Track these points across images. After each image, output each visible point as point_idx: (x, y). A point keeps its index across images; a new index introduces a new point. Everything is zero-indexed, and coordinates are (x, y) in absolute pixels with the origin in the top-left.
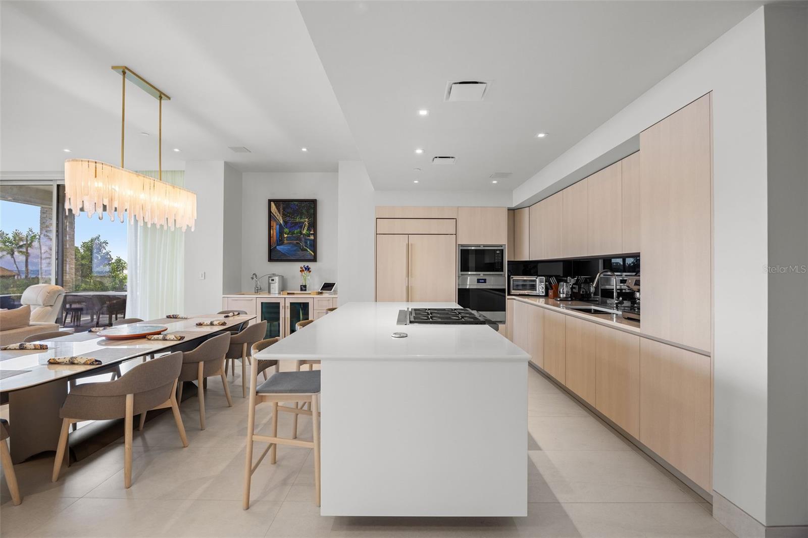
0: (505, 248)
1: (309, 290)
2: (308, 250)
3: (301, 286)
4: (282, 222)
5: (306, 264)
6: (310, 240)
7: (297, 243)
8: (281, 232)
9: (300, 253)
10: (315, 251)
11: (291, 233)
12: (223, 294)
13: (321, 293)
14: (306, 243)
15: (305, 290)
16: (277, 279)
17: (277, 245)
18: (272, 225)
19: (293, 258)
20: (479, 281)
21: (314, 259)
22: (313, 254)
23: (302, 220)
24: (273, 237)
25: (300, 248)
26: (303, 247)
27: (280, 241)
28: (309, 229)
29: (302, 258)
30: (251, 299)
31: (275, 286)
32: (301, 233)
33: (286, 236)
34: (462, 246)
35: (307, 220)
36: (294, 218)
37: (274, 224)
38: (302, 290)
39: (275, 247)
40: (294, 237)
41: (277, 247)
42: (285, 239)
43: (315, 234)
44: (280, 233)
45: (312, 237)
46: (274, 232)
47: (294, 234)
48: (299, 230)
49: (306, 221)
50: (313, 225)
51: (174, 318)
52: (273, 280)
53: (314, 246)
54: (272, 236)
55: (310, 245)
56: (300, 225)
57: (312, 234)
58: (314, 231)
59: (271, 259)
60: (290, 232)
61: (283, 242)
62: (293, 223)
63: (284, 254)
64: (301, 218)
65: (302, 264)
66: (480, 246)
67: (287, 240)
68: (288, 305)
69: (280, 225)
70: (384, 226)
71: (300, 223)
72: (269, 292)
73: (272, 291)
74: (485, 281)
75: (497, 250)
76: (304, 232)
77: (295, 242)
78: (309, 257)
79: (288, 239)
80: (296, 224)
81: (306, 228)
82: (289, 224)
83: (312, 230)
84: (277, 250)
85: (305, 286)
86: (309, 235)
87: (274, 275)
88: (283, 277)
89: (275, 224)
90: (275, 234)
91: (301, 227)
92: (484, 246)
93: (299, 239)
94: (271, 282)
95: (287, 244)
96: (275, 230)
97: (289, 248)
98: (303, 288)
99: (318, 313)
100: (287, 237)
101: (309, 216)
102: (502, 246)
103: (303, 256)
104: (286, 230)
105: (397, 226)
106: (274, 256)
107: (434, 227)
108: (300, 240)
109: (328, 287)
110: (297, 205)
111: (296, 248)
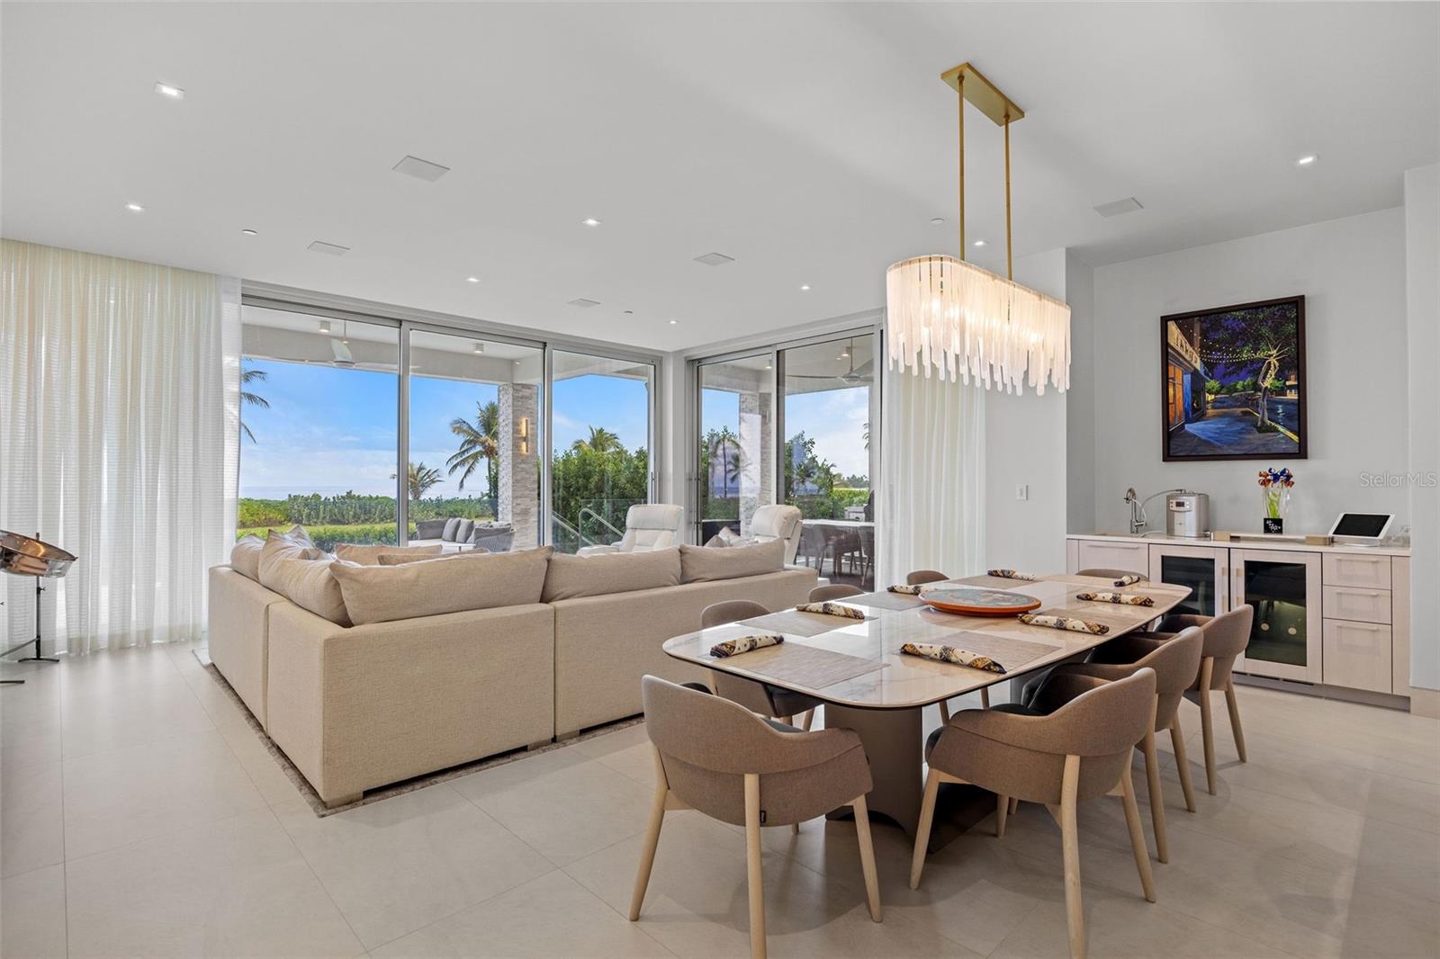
1: (1290, 533)
2: (1281, 429)
3: (1265, 520)
4: (1198, 365)
5: (1277, 466)
6: (1286, 403)
7: (1245, 413)
8: (1197, 389)
9: (1256, 438)
10: (1301, 431)
11: (1224, 391)
12: (1068, 533)
13: (1332, 541)
14: (1272, 411)
15: (1280, 531)
16: (1191, 503)
17: (1187, 422)
18: (1171, 375)
19: (1232, 452)
21: (1301, 453)
22: (1295, 438)
23: (1260, 355)
24: (1174, 403)
25: (1255, 426)
26: (1263, 421)
27: (1196, 411)
28: (1281, 375)
29: (1260, 452)
30: (1135, 546)
31: (1188, 521)
32: (1256, 387)
33: (1210, 397)
35: (1274, 352)
36: (1234, 352)
37: (1176, 372)
38: (1267, 530)
39: (1182, 427)
41: (1186, 426)
42: (1209, 406)
43: (1301, 388)
44: (1193, 392)
45: (1292, 396)
46: (1179, 393)
47: (1236, 391)
48: (1249, 380)
49: (1273, 356)
50: (1295, 364)
51: (1004, 576)
52: (1180, 504)
53: (1298, 417)
54: (1171, 401)
55: (1288, 416)
56: (1256, 368)
57: (1291, 387)
58: (1298, 379)
59: (1169, 456)
60: (1222, 387)
61: (1204, 414)
62: (1233, 364)
63: (1207, 443)
64: (1256, 350)
65: (1265, 466)
67: (1214, 408)
68: (1238, 566)
69: (1195, 373)
71: (1252, 362)
72: (1170, 532)
73: (1178, 529)
76: (1268, 383)
77: (1239, 411)
78: (1283, 447)
79: (1218, 404)
80: (1241, 366)
81: (1272, 372)
82: (1220, 369)
83: (1293, 377)
84: (1187, 433)
85: (1278, 522)
86: (1282, 391)
88: (1207, 497)
89: (1179, 372)
90: (1179, 395)
91: (1256, 373)
93: (1249, 401)
94: (1175, 508)
95: (1216, 416)
96: (1179, 388)
97: (1222, 426)
98: (1274, 525)
99: (1338, 594)
100: (1214, 401)
101: (1281, 343)
103: (1264, 445)
104: (1213, 384)
106: (1176, 447)
108: (1256, 406)
109: (1362, 525)
110: (1244, 318)
111: (1243, 425)
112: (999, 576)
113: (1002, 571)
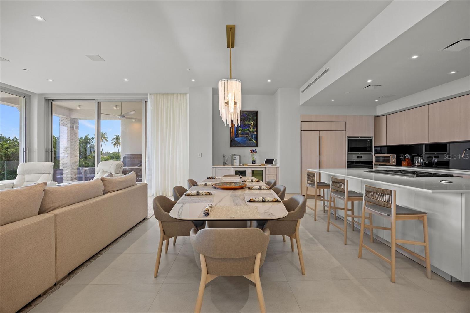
0: (373, 139)
1: (257, 164)
2: (253, 140)
3: (252, 161)
5: (254, 149)
6: (255, 135)
7: (247, 136)
9: (249, 142)
11: (243, 131)
13: (264, 165)
14: (252, 136)
15: (255, 163)
16: (237, 157)
17: (235, 138)
19: (245, 145)
20: (358, 157)
21: (257, 146)
22: (256, 142)
23: (250, 123)
26: (250, 139)
27: (237, 135)
28: (253, 128)
29: (250, 145)
30: (229, 168)
31: (236, 161)
32: (249, 131)
33: (240, 132)
34: (349, 137)
35: (252, 123)
36: (245, 122)
38: (253, 163)
40: (245, 133)
42: (240, 134)
43: (257, 131)
44: (236, 130)
45: (255, 133)
47: (245, 131)
48: (247, 129)
49: (252, 124)
50: (256, 126)
52: (235, 158)
53: (256, 138)
54: (232, 132)
56: (249, 126)
57: (255, 131)
59: (232, 146)
61: (239, 136)
62: (245, 124)
63: (239, 143)
64: (249, 122)
65: (251, 149)
66: (358, 138)
67: (241, 134)
68: (251, 172)
70: (306, 126)
71: (248, 124)
72: (232, 165)
73: (235, 164)
74: (362, 157)
75: (368, 140)
76: (251, 130)
77: (246, 136)
78: (254, 144)
79: (242, 134)
80: (246, 125)
81: (252, 127)
82: (242, 125)
83: (256, 129)
84: (235, 140)
85: (255, 161)
87: (235, 155)
88: (240, 156)
90: (234, 131)
91: (249, 127)
92: (361, 138)
93: (248, 134)
95: (241, 136)
96: (233, 129)
97: (242, 139)
98: (254, 162)
99: (269, 176)
100: (241, 133)
101: (254, 121)
102: (370, 138)
103: (250, 144)
104: (240, 129)
105: (313, 126)
106: (233, 144)
107: (334, 126)
108: (249, 135)
109: (269, 161)
110: (247, 114)
111: (246, 139)
112: (211, 179)
113: (212, 177)
